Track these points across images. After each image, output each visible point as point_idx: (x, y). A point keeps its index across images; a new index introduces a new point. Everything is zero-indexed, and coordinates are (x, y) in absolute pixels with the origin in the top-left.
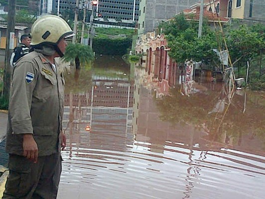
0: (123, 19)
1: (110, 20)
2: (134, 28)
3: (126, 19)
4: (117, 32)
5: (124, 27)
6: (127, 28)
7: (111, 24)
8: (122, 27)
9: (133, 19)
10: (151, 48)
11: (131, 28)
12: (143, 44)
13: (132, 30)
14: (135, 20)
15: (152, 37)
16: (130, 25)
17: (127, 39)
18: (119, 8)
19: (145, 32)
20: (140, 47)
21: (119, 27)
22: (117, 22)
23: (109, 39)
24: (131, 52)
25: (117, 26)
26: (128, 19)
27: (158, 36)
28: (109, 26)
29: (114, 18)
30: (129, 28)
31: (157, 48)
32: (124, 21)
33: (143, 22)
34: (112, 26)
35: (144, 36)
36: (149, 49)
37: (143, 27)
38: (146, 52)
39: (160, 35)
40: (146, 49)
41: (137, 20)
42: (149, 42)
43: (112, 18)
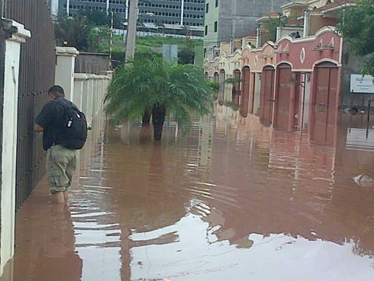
0: (166, 23)
1: (147, 25)
2: (184, 37)
3: (170, 23)
4: (160, 42)
5: (169, 35)
6: (173, 36)
7: (147, 30)
8: (166, 35)
9: (182, 24)
11: (180, 36)
13: (182, 38)
14: (184, 24)
16: (178, 32)
18: (160, 6)
21: (162, 35)
22: (157, 28)
25: (157, 34)
26: (173, 23)
28: (146, 34)
29: (152, 22)
30: (177, 36)
31: (264, 68)
32: (168, 26)
33: (216, 23)
34: (150, 34)
35: (227, 45)
36: (240, 69)
37: (216, 31)
38: (232, 73)
39: (274, 42)
40: (233, 68)
41: (187, 24)
42: (241, 56)
43: (149, 21)
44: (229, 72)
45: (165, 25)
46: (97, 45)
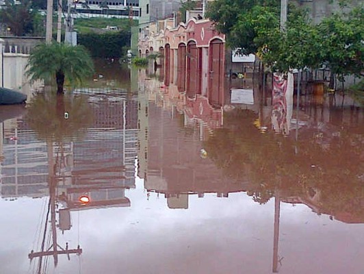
0: (110, 4)
1: (92, 7)
2: (127, 17)
3: (114, 4)
4: (104, 23)
5: (113, 16)
6: (117, 16)
7: (92, 12)
8: (110, 16)
9: (125, 4)
10: (167, 45)
11: (123, 17)
12: (151, 38)
13: (125, 19)
14: (127, 4)
15: (169, 27)
16: (121, 12)
17: (121, 32)
19: (154, 20)
20: (146, 43)
21: (106, 16)
22: (101, 9)
23: (94, 34)
24: (129, 51)
25: (102, 15)
26: (117, 4)
27: (182, 24)
28: (90, 15)
29: (97, 3)
30: (120, 17)
31: (180, 44)
32: (111, 7)
33: (148, 5)
34: (94, 15)
35: (154, 26)
36: (164, 46)
37: (148, 13)
38: (158, 50)
39: (185, 22)
40: (158, 46)
41: (131, 4)
42: (163, 36)
43: (94, 3)
44: (156, 49)
45: (109, 6)
46: (42, 27)
